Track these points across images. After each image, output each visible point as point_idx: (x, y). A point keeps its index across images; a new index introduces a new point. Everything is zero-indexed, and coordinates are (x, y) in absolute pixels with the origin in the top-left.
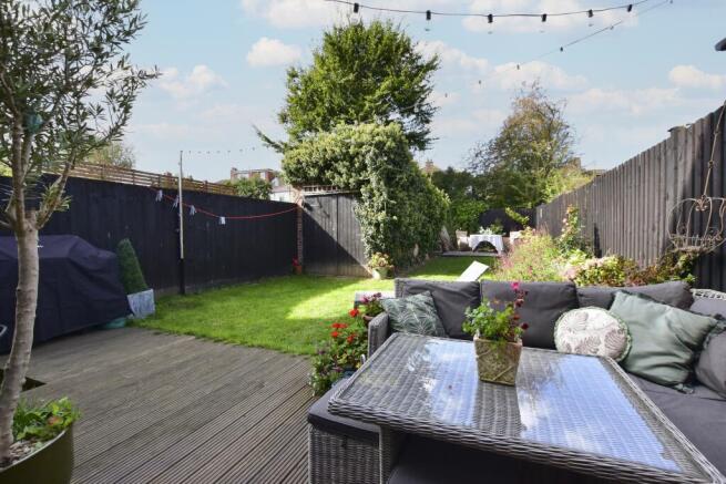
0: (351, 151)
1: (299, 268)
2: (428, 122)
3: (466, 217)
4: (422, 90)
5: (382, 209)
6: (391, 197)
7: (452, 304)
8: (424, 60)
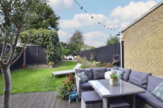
0: (45, 36)
1: (24, 66)
2: (58, 31)
3: (66, 53)
4: (57, 23)
5: (53, 51)
6: (55, 48)
7: (89, 73)
8: (57, 17)
